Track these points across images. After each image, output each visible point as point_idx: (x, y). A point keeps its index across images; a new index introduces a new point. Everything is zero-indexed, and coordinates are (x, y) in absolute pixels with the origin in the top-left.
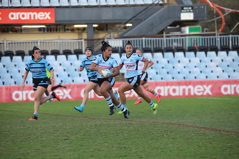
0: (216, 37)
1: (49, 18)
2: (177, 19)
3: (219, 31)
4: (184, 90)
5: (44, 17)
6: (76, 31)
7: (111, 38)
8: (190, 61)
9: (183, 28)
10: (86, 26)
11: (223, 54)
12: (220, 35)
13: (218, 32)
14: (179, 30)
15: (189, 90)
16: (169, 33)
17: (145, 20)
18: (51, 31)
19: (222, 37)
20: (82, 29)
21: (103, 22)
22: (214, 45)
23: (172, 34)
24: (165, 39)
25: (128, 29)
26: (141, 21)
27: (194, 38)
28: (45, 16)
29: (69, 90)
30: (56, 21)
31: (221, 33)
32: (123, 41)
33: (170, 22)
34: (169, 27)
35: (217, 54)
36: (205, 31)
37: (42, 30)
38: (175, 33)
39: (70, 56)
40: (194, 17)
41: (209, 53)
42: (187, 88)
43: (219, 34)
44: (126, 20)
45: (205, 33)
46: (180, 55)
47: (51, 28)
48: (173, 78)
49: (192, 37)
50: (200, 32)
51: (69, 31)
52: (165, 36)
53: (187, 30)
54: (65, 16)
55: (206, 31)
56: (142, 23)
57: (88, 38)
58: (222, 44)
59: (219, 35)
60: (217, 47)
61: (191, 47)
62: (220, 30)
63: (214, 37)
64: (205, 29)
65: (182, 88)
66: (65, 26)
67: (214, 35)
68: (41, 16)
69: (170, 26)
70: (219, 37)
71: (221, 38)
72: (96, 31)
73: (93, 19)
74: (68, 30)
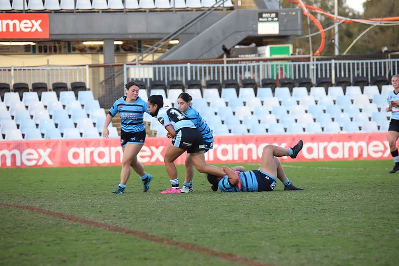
0: (311, 63)
1: (40, 30)
2: (251, 33)
3: (315, 54)
4: (241, 151)
5: (32, 28)
6: (89, 52)
7: (135, 64)
8: (262, 102)
9: (260, 49)
10: (102, 43)
11: (318, 91)
12: (318, 60)
13: (313, 55)
14: (254, 51)
15: (250, 151)
16: (238, 57)
17: (198, 34)
18: (46, 51)
19: (319, 63)
20: (98, 49)
21: (130, 37)
22: (306, 76)
23: (242, 57)
24: (225, 65)
25: (172, 48)
26: (192, 35)
27: (277, 65)
28: (33, 25)
29: (49, 150)
30: (50, 35)
31: (319, 57)
32: (154, 69)
33: (240, 37)
34: (237, 47)
35: (309, 91)
36: (297, 53)
37: (31, 49)
38: (247, 56)
39: (63, 94)
40: (280, 30)
41: (296, 90)
42: (245, 148)
43: (315, 57)
44: (168, 34)
45: (297, 56)
46: (247, 92)
47: (45, 47)
48: (230, 131)
49: (275, 63)
50: (289, 55)
51: (77, 51)
52: (225, 62)
53: (266, 51)
54: (67, 28)
55: (299, 53)
56: (193, 40)
57: (104, 63)
58: (319, 76)
59: (315, 60)
60: (311, 80)
61: (268, 79)
62: (318, 52)
63: (306, 63)
64: (297, 50)
65: (237, 147)
66: (69, 43)
67: (308, 59)
68: (26, 25)
69: (239, 44)
70: (315, 62)
71: (317, 65)
72: (122, 51)
73: (113, 32)
74: (74, 49)
